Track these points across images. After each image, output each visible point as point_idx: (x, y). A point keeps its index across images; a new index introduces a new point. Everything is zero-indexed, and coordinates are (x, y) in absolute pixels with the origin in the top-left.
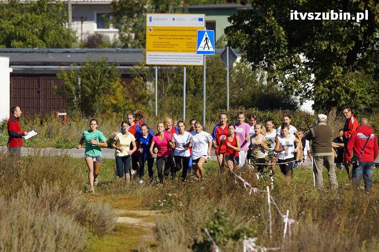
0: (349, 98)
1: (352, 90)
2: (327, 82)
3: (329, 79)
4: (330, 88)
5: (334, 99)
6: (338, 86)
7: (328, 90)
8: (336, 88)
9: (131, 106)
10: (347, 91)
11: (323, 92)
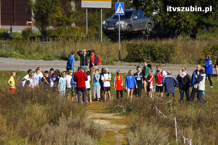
0: (186, 24)
1: (188, 20)
2: (175, 17)
3: (175, 15)
4: (176, 19)
5: (178, 26)
6: (180, 19)
7: (175, 21)
8: (179, 19)
9: (66, 19)
10: (185, 21)
11: (172, 22)
